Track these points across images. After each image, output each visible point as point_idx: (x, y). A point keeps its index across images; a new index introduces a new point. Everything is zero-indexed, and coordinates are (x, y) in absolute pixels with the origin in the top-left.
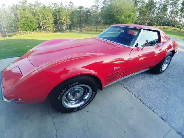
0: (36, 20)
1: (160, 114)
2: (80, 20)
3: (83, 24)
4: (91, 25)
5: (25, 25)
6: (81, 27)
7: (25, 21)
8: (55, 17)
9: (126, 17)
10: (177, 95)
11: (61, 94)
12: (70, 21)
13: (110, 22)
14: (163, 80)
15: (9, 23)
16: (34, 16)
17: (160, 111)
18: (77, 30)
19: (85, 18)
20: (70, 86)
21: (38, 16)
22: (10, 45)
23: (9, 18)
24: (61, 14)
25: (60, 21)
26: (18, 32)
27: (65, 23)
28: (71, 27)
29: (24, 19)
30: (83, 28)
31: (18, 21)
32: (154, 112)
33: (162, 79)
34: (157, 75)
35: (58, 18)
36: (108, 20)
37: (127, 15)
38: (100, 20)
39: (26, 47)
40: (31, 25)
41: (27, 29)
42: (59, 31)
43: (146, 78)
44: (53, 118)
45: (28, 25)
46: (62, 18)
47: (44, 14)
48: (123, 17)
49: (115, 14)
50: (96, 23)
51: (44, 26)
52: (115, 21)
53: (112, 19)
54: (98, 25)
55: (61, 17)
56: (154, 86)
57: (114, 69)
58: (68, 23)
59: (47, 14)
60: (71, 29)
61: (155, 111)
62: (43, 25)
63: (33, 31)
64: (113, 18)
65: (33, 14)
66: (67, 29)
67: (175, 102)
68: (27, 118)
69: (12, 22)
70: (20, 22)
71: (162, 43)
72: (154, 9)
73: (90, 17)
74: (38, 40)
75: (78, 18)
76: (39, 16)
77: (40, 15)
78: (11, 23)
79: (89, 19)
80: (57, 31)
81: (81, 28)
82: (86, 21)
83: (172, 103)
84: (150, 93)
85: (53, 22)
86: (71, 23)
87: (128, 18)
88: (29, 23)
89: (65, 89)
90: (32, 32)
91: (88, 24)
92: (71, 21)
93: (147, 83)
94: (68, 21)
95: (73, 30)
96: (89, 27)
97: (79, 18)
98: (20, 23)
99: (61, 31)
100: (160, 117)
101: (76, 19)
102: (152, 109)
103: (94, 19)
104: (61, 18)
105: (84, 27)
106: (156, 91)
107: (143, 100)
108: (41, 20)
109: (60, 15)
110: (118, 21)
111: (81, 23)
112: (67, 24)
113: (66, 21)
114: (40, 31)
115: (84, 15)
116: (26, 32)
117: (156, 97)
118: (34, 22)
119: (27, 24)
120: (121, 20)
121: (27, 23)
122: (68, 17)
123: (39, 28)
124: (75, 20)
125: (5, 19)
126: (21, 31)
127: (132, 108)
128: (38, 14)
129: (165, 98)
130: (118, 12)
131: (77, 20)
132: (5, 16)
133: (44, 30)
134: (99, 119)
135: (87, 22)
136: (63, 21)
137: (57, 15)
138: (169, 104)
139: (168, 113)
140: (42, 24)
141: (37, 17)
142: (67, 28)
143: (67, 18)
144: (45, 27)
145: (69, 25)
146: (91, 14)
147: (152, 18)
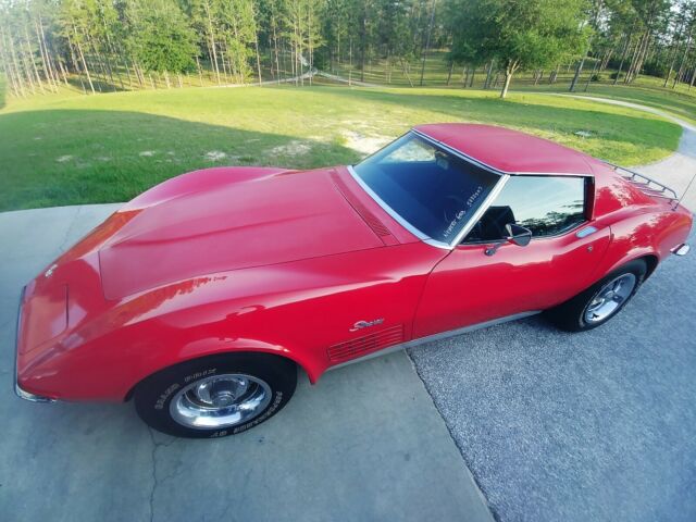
0: (194, 30)
1: (495, 497)
2: (361, 34)
3: (371, 52)
4: (403, 55)
5: (154, 49)
6: (360, 61)
7: (155, 32)
8: (262, 19)
9: (546, 35)
10: (604, 439)
11: (164, 397)
12: (318, 37)
13: (475, 51)
14: (580, 361)
15: (96, 36)
16: (186, 16)
17: (500, 485)
18: (343, 73)
19: (380, 26)
20: (188, 379)
21: (204, 14)
22: (88, 142)
23: (95, 18)
24: (287, 7)
25: (283, 34)
26: (132, 72)
27: (301, 43)
28: (320, 60)
29: (151, 27)
30: (369, 68)
31: (130, 30)
32: (480, 487)
33: (581, 354)
34: (565, 336)
35: (274, 24)
36: (466, 45)
37: (552, 27)
38: (441, 34)
39: (142, 154)
40: (176, 50)
41: (162, 64)
42: (275, 73)
43: (516, 344)
44: (157, 445)
45: (166, 51)
46: (290, 24)
47: (223, 7)
48: (533, 35)
49: (498, 20)
50: (424, 45)
51: (222, 53)
52: (497, 48)
53: (486, 39)
54: (432, 54)
55: (285, 19)
56: (530, 382)
57: (353, 328)
58: (311, 46)
59: (236, 7)
60: (320, 68)
61: (484, 481)
62: (218, 47)
63: (183, 72)
64: (490, 36)
65: (185, 8)
66: (307, 69)
67: (579, 464)
68: (89, 431)
69: (110, 35)
70: (136, 36)
71: (595, 226)
72: (664, 16)
73: (400, 20)
74: (188, 122)
75: (350, 24)
76: (205, 12)
77: (210, 12)
78: (106, 38)
79: (395, 29)
80: (267, 76)
81: (360, 68)
82: (383, 36)
83: (567, 465)
84: (502, 408)
85: (254, 39)
86: (323, 43)
87: (553, 39)
88: (169, 42)
89: (175, 387)
90: (180, 77)
91: (391, 48)
92: (326, 38)
93: (509, 364)
94: (312, 37)
95: (330, 72)
96: (393, 63)
97: (358, 26)
98: (138, 39)
99: (283, 75)
100: (490, 508)
101: (342, 29)
102: (475, 473)
103: (420, 30)
104: (284, 23)
105: (375, 64)
106: (527, 404)
107: (461, 434)
108: (211, 29)
109: (283, 10)
110: (510, 48)
111: (363, 47)
112: (306, 50)
113: (303, 35)
114: (206, 72)
115: (380, 12)
116: (157, 73)
117: (516, 431)
118: (185, 37)
119: (163, 46)
120: (522, 48)
121: (161, 42)
122: (313, 19)
123: (205, 58)
124: (341, 31)
125: (80, 20)
126: (142, 71)
127: (407, 457)
128: (202, 7)
129: (547, 441)
130: (513, 9)
131: (349, 32)
132: (83, 8)
133: (221, 70)
134: (287, 473)
135: (386, 40)
136: (293, 36)
137: (273, 9)
138: (550, 467)
139: (529, 503)
140: (214, 47)
141: (198, 18)
142: (306, 64)
143: (310, 24)
144: (226, 59)
145: (315, 54)
146: (409, 9)
147: (659, 48)
